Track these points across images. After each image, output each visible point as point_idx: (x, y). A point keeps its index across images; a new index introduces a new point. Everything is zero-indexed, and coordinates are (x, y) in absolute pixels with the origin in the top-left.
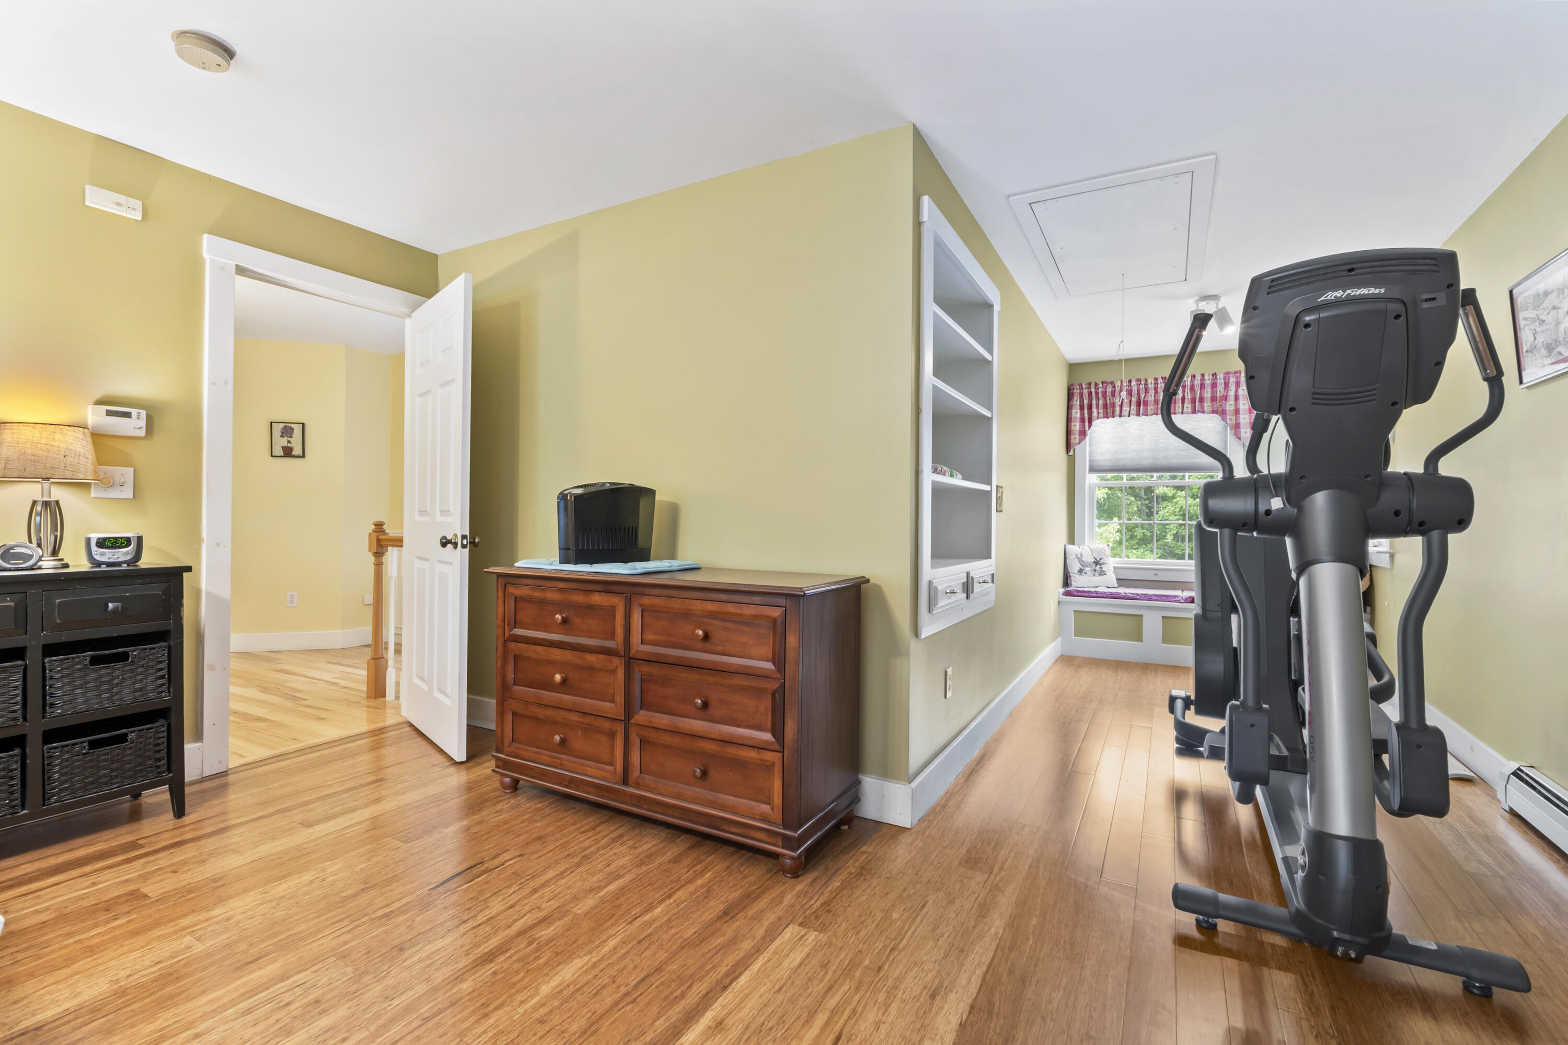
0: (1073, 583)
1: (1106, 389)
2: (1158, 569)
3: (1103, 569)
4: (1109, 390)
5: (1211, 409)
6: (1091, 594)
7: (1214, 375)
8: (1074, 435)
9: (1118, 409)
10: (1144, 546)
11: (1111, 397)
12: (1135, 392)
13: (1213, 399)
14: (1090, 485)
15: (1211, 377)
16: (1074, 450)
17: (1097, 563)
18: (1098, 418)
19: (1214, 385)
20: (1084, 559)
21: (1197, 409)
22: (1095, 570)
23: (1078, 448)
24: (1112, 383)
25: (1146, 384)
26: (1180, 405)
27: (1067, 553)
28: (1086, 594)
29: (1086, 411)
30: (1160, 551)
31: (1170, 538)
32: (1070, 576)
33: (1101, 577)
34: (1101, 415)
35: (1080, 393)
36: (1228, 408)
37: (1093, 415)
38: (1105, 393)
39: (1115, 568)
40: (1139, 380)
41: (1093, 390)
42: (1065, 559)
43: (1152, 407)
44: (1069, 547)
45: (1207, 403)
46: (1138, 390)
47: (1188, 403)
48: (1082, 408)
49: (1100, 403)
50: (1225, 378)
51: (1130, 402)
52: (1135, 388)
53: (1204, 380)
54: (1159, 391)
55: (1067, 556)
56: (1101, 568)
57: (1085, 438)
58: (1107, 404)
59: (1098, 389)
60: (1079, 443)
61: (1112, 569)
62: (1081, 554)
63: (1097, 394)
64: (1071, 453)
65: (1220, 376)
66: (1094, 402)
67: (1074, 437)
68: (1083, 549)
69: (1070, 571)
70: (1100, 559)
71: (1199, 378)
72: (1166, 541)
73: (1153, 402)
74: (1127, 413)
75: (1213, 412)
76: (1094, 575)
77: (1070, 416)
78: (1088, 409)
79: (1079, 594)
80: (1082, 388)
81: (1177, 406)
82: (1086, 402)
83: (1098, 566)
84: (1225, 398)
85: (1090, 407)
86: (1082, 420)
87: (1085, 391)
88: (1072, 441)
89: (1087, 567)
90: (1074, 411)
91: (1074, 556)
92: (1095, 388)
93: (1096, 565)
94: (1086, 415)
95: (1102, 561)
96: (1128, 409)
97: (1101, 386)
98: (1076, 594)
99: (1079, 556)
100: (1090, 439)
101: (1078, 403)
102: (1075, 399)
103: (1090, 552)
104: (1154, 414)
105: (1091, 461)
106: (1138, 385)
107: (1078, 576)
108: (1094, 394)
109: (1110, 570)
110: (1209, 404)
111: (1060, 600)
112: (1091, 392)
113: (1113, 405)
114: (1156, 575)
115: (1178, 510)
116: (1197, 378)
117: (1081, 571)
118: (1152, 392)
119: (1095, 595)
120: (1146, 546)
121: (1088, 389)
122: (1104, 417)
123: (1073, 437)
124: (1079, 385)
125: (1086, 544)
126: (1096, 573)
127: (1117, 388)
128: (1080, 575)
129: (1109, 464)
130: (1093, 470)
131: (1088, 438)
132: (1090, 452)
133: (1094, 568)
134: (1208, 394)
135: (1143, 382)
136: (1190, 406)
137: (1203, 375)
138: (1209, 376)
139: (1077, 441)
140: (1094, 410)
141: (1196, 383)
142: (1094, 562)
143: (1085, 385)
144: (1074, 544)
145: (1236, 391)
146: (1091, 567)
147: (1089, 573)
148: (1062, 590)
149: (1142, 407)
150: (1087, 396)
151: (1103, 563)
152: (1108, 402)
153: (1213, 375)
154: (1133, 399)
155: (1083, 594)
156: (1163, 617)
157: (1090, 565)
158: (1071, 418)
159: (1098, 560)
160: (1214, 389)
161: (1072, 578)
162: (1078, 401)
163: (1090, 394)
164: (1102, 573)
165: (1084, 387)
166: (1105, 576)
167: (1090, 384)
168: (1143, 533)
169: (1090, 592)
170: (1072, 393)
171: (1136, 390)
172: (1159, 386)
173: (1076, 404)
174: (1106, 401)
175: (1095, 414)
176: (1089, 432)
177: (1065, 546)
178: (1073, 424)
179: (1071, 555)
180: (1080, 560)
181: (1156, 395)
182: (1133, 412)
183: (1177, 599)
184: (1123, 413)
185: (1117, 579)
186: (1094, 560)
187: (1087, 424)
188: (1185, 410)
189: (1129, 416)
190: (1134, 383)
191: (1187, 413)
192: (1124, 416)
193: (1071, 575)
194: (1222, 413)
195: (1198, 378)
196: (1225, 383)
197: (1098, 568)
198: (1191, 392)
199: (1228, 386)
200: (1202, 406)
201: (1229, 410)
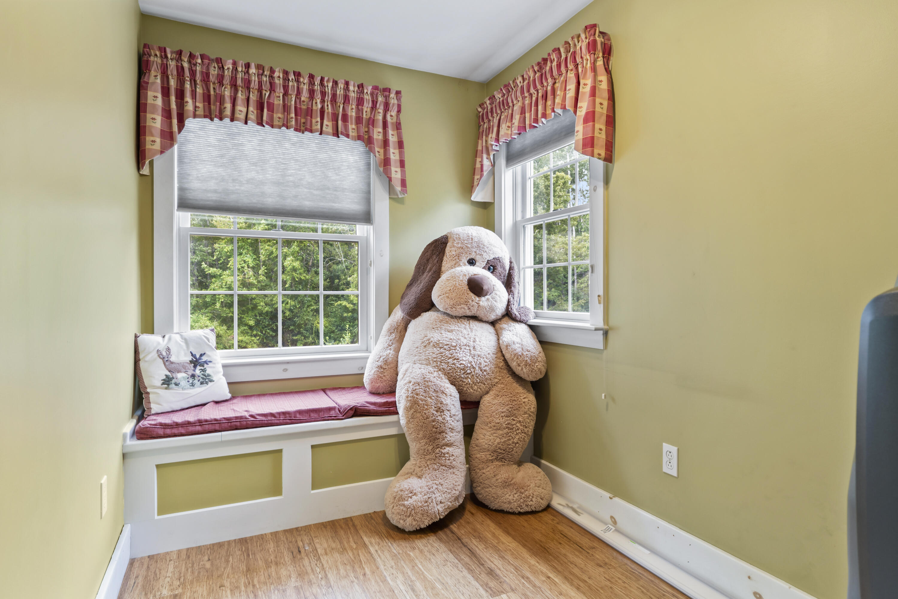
0: (153, 406)
1: (208, 68)
2: (288, 363)
3: (209, 371)
4: (214, 72)
5: (356, 135)
6: (191, 429)
7: (361, 86)
8: (152, 135)
9: (228, 106)
10: (199, 311)
11: (217, 85)
12: (254, 85)
13: (359, 120)
14: (179, 229)
15: (356, 88)
16: (151, 163)
17: (196, 362)
18: (195, 116)
19: (360, 101)
20: (173, 359)
21: (340, 129)
22: (193, 376)
23: (159, 161)
24: (219, 61)
25: (271, 77)
26: (319, 119)
27: (140, 349)
28: (182, 431)
29: (173, 98)
30: (210, 314)
31: (218, 305)
32: (148, 393)
33: (204, 387)
34: (200, 112)
35: (162, 64)
36: (375, 137)
37: (186, 108)
38: (206, 76)
39: (224, 366)
40: (259, 67)
41: (186, 65)
42: (137, 361)
43: (280, 115)
44: (145, 338)
45: (352, 124)
46: (260, 83)
47: (328, 121)
48: (166, 92)
49: (198, 90)
50: (372, 94)
51: (248, 100)
52: (254, 79)
53: (349, 91)
54: (290, 92)
55: (141, 356)
56: (204, 370)
57: (172, 145)
58: (209, 96)
59: (195, 65)
60: (162, 152)
61: (221, 369)
62: (168, 349)
63: (193, 73)
64: (146, 170)
65: (368, 89)
66: (188, 85)
67: (152, 138)
68: (170, 339)
69: (146, 384)
70: (201, 355)
71: (342, 87)
72: (216, 307)
73: (281, 107)
74: (242, 116)
75: (359, 138)
76: (193, 385)
77: (142, 101)
78: (177, 98)
79: (168, 431)
80: (166, 57)
81: (314, 121)
82: (173, 83)
83: (198, 368)
84: (371, 122)
85: (180, 95)
86: (167, 114)
87: (172, 64)
88: (148, 146)
89: (179, 372)
90: (150, 94)
91: (154, 354)
92: (190, 62)
93: (195, 367)
94: (174, 106)
95: (204, 358)
96: (244, 110)
97: (199, 61)
98: (161, 432)
99: (164, 354)
100: (180, 152)
101: (159, 81)
102: (153, 73)
103: (183, 344)
104: (283, 125)
105: (181, 189)
106: (260, 75)
107: (163, 392)
108: (187, 73)
109: (219, 372)
110: (354, 126)
111: (126, 451)
112: (183, 68)
113: (221, 99)
114: (285, 370)
115: (224, 284)
116: (339, 85)
117: (167, 382)
118: (280, 92)
119: (198, 428)
120: (200, 311)
121: (177, 61)
122: (205, 117)
123: (149, 139)
124: (160, 49)
125: (176, 330)
126: (196, 381)
127: (226, 72)
128: (166, 388)
129: (212, 197)
130: (184, 205)
131: (176, 147)
132: (179, 173)
133: (190, 372)
134: (352, 113)
135: (267, 73)
136: (330, 124)
137: (347, 83)
138: (354, 86)
139: (157, 146)
140: (188, 98)
141: (338, 92)
142: (191, 362)
143: (172, 53)
144: (153, 333)
145: (385, 117)
146: (186, 372)
147: (183, 383)
148: (129, 426)
149: (265, 110)
150: (175, 73)
151: (206, 362)
152: (212, 92)
153: (359, 87)
154: (251, 96)
155: (175, 431)
156: (313, 447)
157: (184, 367)
158: (146, 104)
159: (198, 356)
160: (360, 107)
161: (151, 396)
162: (159, 77)
163: (180, 70)
164: (206, 380)
165: (169, 56)
166: (210, 384)
167: (180, 53)
168: (197, 301)
169: (189, 423)
170: (148, 61)
171: (257, 82)
172: (291, 84)
173: (154, 83)
174: (209, 91)
175: (189, 106)
176: (180, 137)
177: (136, 337)
178: (149, 116)
179: (149, 353)
180: (165, 359)
181: (286, 98)
182: (252, 116)
183: (333, 413)
184: (237, 115)
185: (229, 384)
186: (190, 358)
187: (175, 121)
188: (324, 129)
189: (246, 123)
190: (253, 70)
191: (328, 134)
192: (238, 120)
193: (148, 390)
194: (369, 142)
195: (341, 85)
196: (373, 101)
197: (198, 372)
198: (332, 105)
199: (376, 106)
200: (346, 127)
201: (377, 139)
